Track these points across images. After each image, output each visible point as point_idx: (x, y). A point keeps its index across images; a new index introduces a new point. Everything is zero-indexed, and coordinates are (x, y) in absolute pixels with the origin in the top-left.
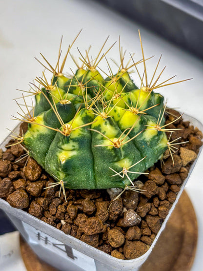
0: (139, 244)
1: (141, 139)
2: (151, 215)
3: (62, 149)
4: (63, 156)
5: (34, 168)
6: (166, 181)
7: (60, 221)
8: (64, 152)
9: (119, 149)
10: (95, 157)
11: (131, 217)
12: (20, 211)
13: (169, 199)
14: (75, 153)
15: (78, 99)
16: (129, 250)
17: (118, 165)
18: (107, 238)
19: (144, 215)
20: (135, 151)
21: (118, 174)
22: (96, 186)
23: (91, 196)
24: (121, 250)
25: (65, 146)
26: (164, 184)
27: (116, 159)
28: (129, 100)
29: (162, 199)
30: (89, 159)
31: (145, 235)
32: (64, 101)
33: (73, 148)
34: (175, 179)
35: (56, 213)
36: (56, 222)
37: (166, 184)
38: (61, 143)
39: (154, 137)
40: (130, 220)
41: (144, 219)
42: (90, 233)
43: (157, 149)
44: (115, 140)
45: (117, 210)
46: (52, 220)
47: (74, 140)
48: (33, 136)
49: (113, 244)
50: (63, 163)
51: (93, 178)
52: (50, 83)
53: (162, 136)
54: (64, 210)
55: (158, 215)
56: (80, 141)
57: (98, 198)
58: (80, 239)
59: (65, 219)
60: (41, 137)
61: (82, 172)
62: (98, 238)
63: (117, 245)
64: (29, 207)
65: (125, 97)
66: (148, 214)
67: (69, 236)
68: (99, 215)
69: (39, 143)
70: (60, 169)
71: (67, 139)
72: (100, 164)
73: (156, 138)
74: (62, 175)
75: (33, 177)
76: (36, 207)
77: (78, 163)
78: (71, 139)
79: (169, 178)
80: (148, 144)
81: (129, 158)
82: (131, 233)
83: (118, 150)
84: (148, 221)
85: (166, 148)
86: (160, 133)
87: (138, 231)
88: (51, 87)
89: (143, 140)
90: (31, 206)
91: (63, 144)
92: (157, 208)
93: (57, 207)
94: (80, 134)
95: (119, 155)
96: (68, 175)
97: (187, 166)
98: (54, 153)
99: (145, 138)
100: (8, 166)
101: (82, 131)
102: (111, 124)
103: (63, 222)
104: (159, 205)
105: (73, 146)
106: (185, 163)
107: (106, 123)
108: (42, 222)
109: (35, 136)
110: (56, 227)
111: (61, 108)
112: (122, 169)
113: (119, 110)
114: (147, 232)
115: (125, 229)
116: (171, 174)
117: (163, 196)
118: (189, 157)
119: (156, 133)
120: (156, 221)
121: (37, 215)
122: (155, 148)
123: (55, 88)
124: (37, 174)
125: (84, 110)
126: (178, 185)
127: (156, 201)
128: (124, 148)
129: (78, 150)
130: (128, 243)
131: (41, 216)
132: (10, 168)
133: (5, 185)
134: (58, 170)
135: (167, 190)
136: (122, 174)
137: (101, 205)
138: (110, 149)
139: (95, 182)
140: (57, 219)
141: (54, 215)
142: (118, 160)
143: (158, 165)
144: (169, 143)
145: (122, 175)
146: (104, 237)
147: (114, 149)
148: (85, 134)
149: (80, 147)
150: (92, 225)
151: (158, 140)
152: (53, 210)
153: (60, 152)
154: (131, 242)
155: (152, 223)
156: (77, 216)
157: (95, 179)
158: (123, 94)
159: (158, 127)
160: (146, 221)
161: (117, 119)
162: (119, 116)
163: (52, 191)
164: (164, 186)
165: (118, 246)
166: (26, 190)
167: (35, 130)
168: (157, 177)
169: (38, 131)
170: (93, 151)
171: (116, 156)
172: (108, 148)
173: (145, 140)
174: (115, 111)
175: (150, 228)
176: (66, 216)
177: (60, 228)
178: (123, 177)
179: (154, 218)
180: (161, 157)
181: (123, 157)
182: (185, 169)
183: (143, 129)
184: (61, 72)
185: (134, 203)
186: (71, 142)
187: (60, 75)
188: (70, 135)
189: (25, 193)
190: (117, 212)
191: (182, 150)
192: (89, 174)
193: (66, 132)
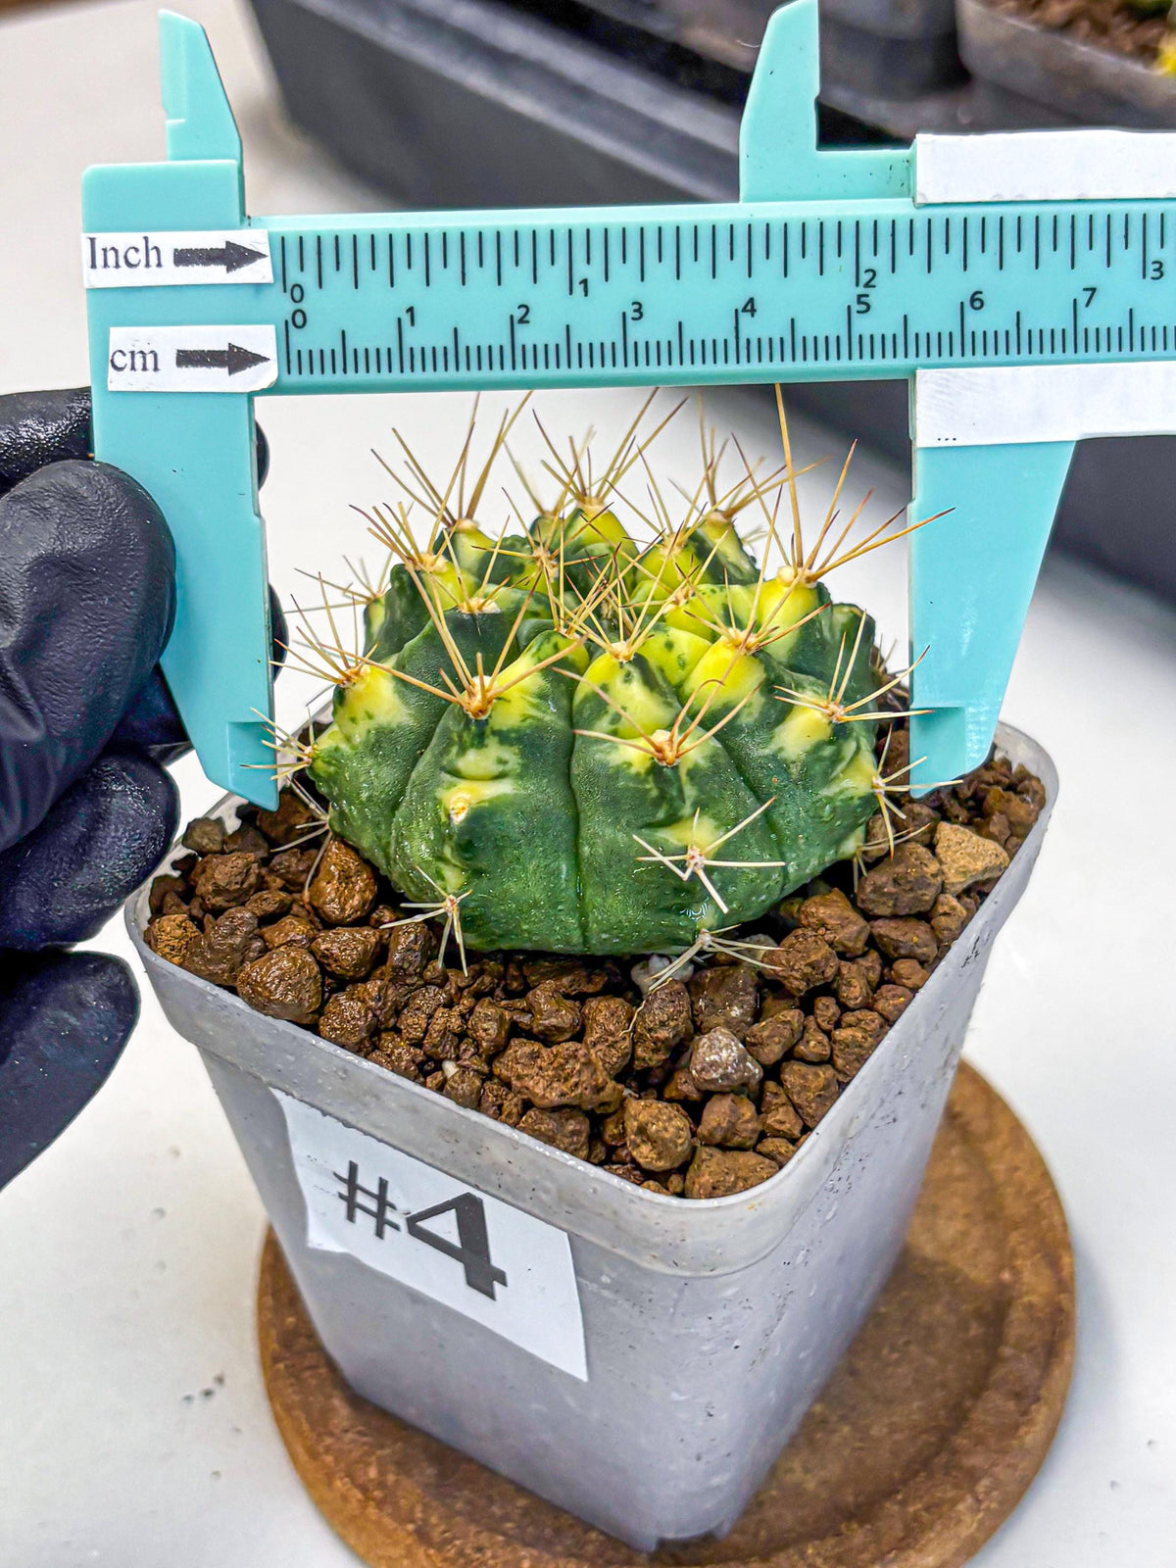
0: (749, 1159)
1: (767, 751)
2: (803, 1060)
3: (456, 773)
4: (459, 801)
5: (346, 877)
6: (872, 942)
7: (439, 1067)
8: (462, 784)
9: (676, 769)
10: (583, 806)
11: (719, 1052)
12: (283, 1026)
13: (880, 1005)
14: (505, 788)
15: (529, 604)
16: (705, 1176)
17: (671, 836)
18: (623, 1135)
19: (773, 1052)
20: (742, 793)
21: (666, 860)
22: (584, 928)
23: (565, 981)
24: (675, 1181)
25: (472, 761)
26: (864, 955)
27: (661, 815)
28: (726, 608)
29: (851, 1004)
30: (564, 815)
31: (777, 1134)
32: (475, 602)
33: (499, 769)
34: (915, 936)
35: (426, 1032)
36: (425, 1069)
37: (874, 955)
38: (454, 750)
39: (818, 747)
40: (713, 1064)
41: (773, 1072)
42: (553, 1097)
43: (830, 800)
44: (661, 737)
45: (663, 1024)
46: (407, 1057)
47: (504, 738)
48: (348, 739)
49: (645, 1154)
50: (459, 819)
51: (571, 892)
52: (424, 544)
53: (850, 748)
54: (455, 1023)
55: (829, 1061)
56: (527, 741)
57: (595, 995)
58: (515, 1126)
59: (458, 1058)
60: (381, 742)
61: (531, 867)
62: (584, 1126)
63: (660, 1156)
64: (320, 1011)
65: (711, 599)
66: (790, 1055)
67: (473, 1115)
68: (595, 1044)
69: (370, 762)
70: (447, 852)
71: (478, 731)
72: (602, 833)
73: (828, 751)
74: (453, 877)
75: (343, 910)
76: (349, 1008)
77: (516, 825)
78: (495, 733)
79: (883, 928)
80: (794, 770)
81: (714, 817)
82: (716, 1115)
83: (668, 772)
84: (789, 1079)
85: (870, 800)
86: (840, 732)
87: (748, 1110)
88: (429, 558)
89: (774, 757)
90: (330, 1007)
91: (463, 751)
92: (828, 1033)
93: (430, 1016)
94: (525, 718)
95: (674, 793)
96: (477, 873)
97: (967, 892)
98: (426, 792)
99: (781, 749)
100: (248, 866)
101: (536, 707)
102: (649, 680)
103: (450, 1068)
104: (838, 1025)
105: (501, 761)
106: (957, 881)
107: (628, 678)
108: (367, 1064)
109: (357, 739)
110: (424, 1085)
111: (462, 626)
112: (684, 850)
113: (685, 641)
114: (783, 1123)
115: (694, 1109)
116: (894, 917)
117: (855, 992)
118: (974, 857)
119: (825, 733)
120: (820, 1082)
121: (354, 1039)
122: (825, 792)
123: (441, 561)
124: (356, 901)
125: (548, 638)
126: (922, 963)
127: (826, 1008)
128: (693, 774)
129: (520, 776)
130: (704, 1153)
131: (369, 1043)
132: (252, 879)
133: (232, 933)
134: (441, 858)
135: (874, 976)
136: (683, 866)
137: (605, 1013)
138: (638, 774)
139: (581, 910)
140: (429, 1058)
141: (418, 1044)
142: (673, 820)
143: (839, 876)
144: (881, 782)
145: (684, 869)
146: (611, 1130)
147: (655, 770)
148: (548, 718)
149: (525, 767)
150: (562, 1067)
151: (836, 759)
152: (413, 1023)
153: (452, 785)
154: (718, 1154)
155: (805, 1089)
156: (506, 1046)
157: (580, 897)
158: (705, 588)
159: (833, 707)
160: (780, 1083)
161: (675, 676)
162: (683, 665)
163: (416, 958)
164: (861, 961)
165: (661, 1165)
166: (312, 953)
167: (360, 715)
168: (829, 910)
169: (370, 717)
170: (575, 784)
171: (663, 797)
172: (633, 770)
173: (783, 755)
174: (669, 646)
175: (796, 1108)
176: (463, 1047)
177: (440, 1088)
178: (685, 876)
179: (813, 1069)
180: (851, 846)
181: (687, 810)
182: (954, 902)
183: (778, 713)
184: (470, 515)
185: (736, 1012)
186: (492, 742)
187: (467, 524)
188: (490, 716)
189: (309, 959)
190: (663, 1034)
191: (946, 830)
192: (556, 873)
193: (476, 702)
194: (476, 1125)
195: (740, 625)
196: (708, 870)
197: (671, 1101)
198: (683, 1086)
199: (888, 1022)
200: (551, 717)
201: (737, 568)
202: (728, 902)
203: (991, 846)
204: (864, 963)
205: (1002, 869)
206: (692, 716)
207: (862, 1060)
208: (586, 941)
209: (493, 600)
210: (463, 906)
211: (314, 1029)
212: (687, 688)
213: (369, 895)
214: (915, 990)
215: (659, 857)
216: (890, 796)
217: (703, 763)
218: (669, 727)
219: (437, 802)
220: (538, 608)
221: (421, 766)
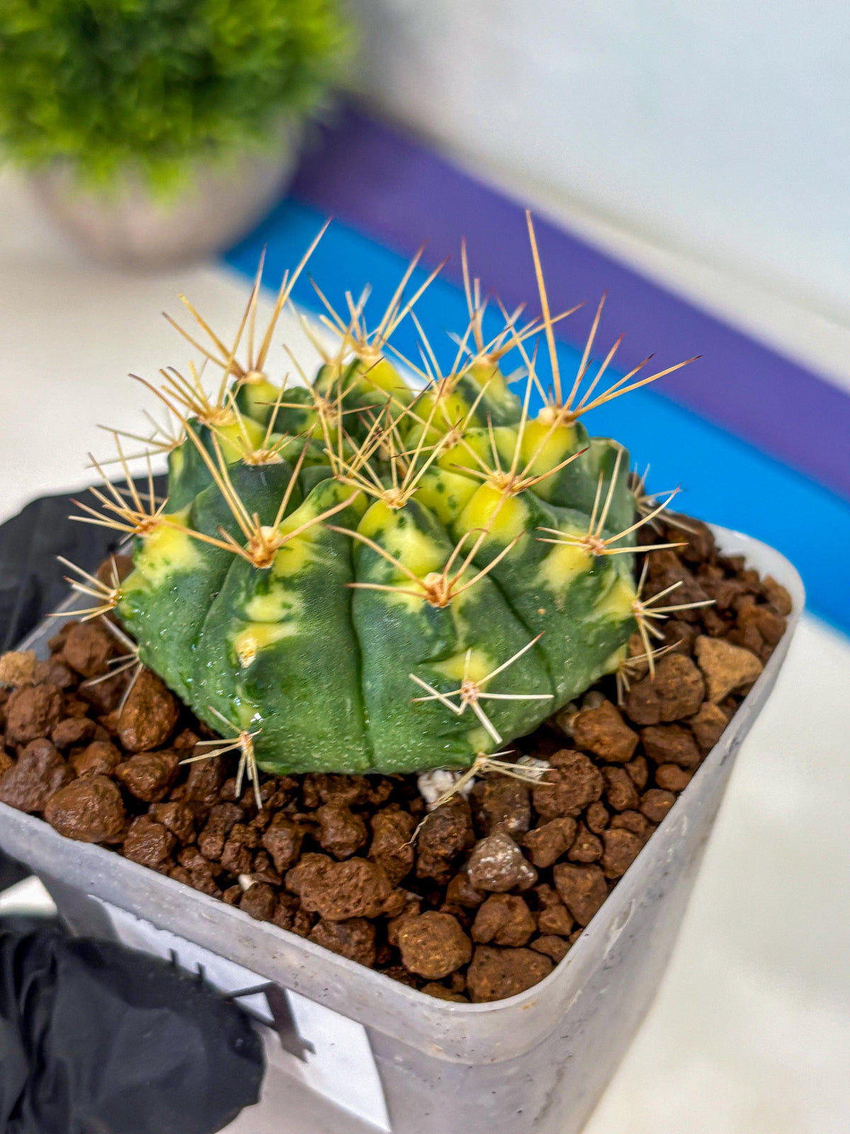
0: (522, 956)
1: (533, 585)
2: (579, 864)
3: (245, 618)
4: (248, 646)
5: (146, 708)
6: (641, 750)
7: (236, 881)
8: (251, 629)
9: (447, 609)
10: (364, 644)
11: (494, 855)
12: (91, 850)
13: (645, 808)
14: (290, 630)
15: (307, 451)
16: (479, 980)
17: (447, 669)
19: (545, 857)
20: (511, 625)
21: (442, 697)
22: (370, 755)
24: (458, 980)
25: (260, 607)
26: (632, 760)
27: (437, 649)
28: (490, 450)
29: (619, 808)
30: (347, 653)
31: (550, 932)
32: (258, 454)
33: (282, 613)
34: (679, 745)
35: (222, 850)
36: (223, 884)
37: (641, 762)
38: (243, 595)
39: (580, 579)
40: (488, 865)
41: (546, 875)
42: (338, 912)
43: (594, 625)
44: (432, 580)
45: (443, 840)
46: (206, 874)
47: (288, 583)
48: (149, 583)
50: (247, 662)
51: (356, 724)
53: (610, 577)
54: (250, 839)
55: (598, 863)
56: (310, 586)
58: (306, 937)
59: (253, 872)
60: (178, 581)
61: (317, 703)
62: (371, 934)
64: (124, 834)
65: (478, 442)
66: (564, 858)
67: (266, 927)
68: (380, 856)
69: (169, 605)
70: (239, 690)
71: (264, 581)
72: (382, 669)
73: (590, 582)
74: (246, 715)
75: (140, 740)
77: (301, 666)
78: (278, 580)
79: (649, 736)
80: (560, 603)
81: (487, 650)
83: (441, 613)
84: (561, 881)
85: (631, 624)
86: (600, 564)
88: (218, 412)
89: (540, 590)
90: (133, 830)
91: (249, 598)
92: (600, 837)
93: (227, 831)
94: (308, 563)
95: (447, 632)
96: (269, 710)
97: (723, 704)
98: (219, 635)
99: (546, 582)
101: (317, 553)
102: (421, 526)
103: (246, 881)
104: (608, 827)
105: (286, 606)
106: (719, 691)
107: (401, 523)
108: (169, 882)
109: (157, 584)
110: (221, 898)
112: (458, 684)
113: (456, 483)
114: (553, 921)
116: (661, 725)
117: (622, 795)
118: (732, 669)
119: (587, 565)
120: (589, 884)
121: (155, 860)
122: (588, 619)
123: (229, 414)
124: (153, 732)
125: (328, 485)
126: (683, 768)
127: (597, 813)
128: (466, 611)
129: (304, 619)
130: (482, 955)
131: (171, 862)
132: (55, 710)
134: (233, 694)
135: (641, 781)
136: (457, 700)
137: (389, 826)
138: (413, 614)
139: (367, 742)
140: (226, 873)
141: (216, 860)
142: (447, 654)
143: (604, 689)
144: (639, 606)
145: (458, 704)
147: (428, 611)
148: (328, 563)
149: (309, 610)
150: (345, 883)
151: (598, 588)
152: (211, 841)
153: (242, 629)
155: (574, 891)
156: (298, 860)
157: (364, 727)
158: (473, 430)
159: (593, 541)
160: (553, 886)
161: (446, 514)
162: (453, 506)
163: (213, 778)
164: (631, 767)
166: (114, 778)
167: (158, 561)
169: (167, 563)
170: (356, 623)
171: (436, 636)
172: (409, 610)
173: (548, 588)
174: (440, 488)
175: (568, 907)
176: (257, 862)
177: (236, 903)
178: (459, 711)
179: (582, 871)
180: (614, 662)
181: (460, 644)
182: (716, 710)
183: (540, 551)
184: (259, 367)
185: (513, 824)
186: (277, 589)
187: (256, 376)
188: (273, 565)
189: (111, 786)
190: (443, 851)
191: (704, 643)
192: (343, 705)
193: (259, 553)
194: (269, 936)
195: (504, 469)
196: (482, 702)
198: (463, 889)
199: (654, 824)
200: (332, 562)
201: (503, 408)
202: (499, 728)
203: (746, 656)
204: (633, 768)
205: (756, 676)
206: (464, 554)
207: (629, 860)
208: (373, 765)
209: (276, 449)
210: (255, 742)
211: (117, 848)
212: (458, 529)
213: (167, 727)
214: (677, 793)
215: (436, 695)
216: (648, 618)
217: (474, 600)
218: (440, 570)
219: (229, 645)
220: (317, 455)
221: (213, 611)
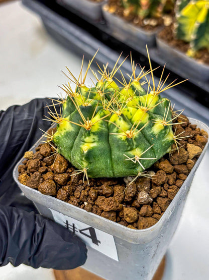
0: (150, 219)
2: (161, 197)
3: (84, 142)
4: (85, 148)
5: (61, 163)
6: (175, 170)
7: (83, 203)
8: (86, 144)
9: (132, 139)
10: (112, 147)
11: (143, 196)
12: (49, 197)
13: (177, 184)
14: (95, 144)
15: (97, 103)
16: (141, 224)
17: (131, 153)
18: (123, 215)
19: (155, 195)
20: (146, 142)
21: (131, 159)
22: (113, 173)
23: (109, 182)
24: (135, 224)
25: (87, 139)
26: (173, 173)
27: (129, 149)
28: (140, 102)
29: (171, 184)
30: (108, 149)
31: (157, 213)
32: (86, 104)
33: (93, 140)
34: (183, 168)
35: (80, 196)
36: (80, 204)
37: (175, 173)
38: (84, 137)
40: (142, 199)
41: (155, 200)
42: (108, 209)
43: (164, 142)
44: (128, 132)
45: (131, 193)
46: (76, 202)
47: (94, 134)
48: (61, 134)
49: (128, 219)
50: (85, 152)
51: (111, 166)
52: (74, 91)
53: (168, 130)
54: (86, 193)
55: (167, 197)
56: (100, 134)
57: (116, 185)
58: (100, 215)
59: (87, 201)
60: (68, 135)
61: (102, 161)
62: (115, 214)
63: (131, 220)
64: (57, 193)
65: (136, 99)
66: (158, 196)
67: (91, 214)
68: (116, 196)
69: (65, 139)
70: (83, 159)
71: (89, 133)
72: (116, 153)
73: (163, 132)
74: (85, 164)
75: (60, 170)
76: (63, 192)
77: (98, 153)
78: (92, 133)
79: (176, 167)
80: (157, 136)
81: (141, 148)
82: (143, 210)
83: (130, 140)
84: (158, 201)
85: (173, 141)
86: (166, 127)
87: (150, 209)
88: (75, 94)
89: (152, 134)
90: (59, 192)
91: (85, 137)
92: (167, 191)
93: (81, 192)
94: (98, 129)
95: (131, 144)
96: (90, 163)
97: (193, 159)
98: (78, 146)
100: (38, 162)
101: (101, 126)
102: (125, 119)
103: (86, 203)
105: (94, 139)
106: (192, 156)
107: (120, 119)
108: (67, 204)
109: (62, 134)
110: (80, 207)
111: (84, 109)
112: (134, 156)
113: (131, 109)
114: (158, 211)
115: (138, 209)
116: (179, 164)
117: (171, 181)
118: (195, 151)
119: (163, 128)
120: (165, 202)
121: (64, 199)
122: (163, 140)
123: (78, 94)
124: (63, 169)
125: (102, 111)
126: (185, 174)
127: (166, 186)
128: (135, 139)
129: (98, 142)
130: (141, 218)
131: (67, 199)
132: (39, 164)
133: (36, 178)
134: (82, 160)
135: (175, 177)
136: (134, 160)
137: (118, 189)
138: (124, 140)
139: (113, 170)
140: (81, 201)
141: (79, 198)
142: (131, 149)
143: (166, 157)
144: (175, 137)
146: (121, 214)
147: (127, 139)
148: (103, 129)
149: (99, 140)
150: (109, 203)
151: (165, 133)
152: (77, 194)
153: (83, 144)
154: (144, 218)
155: (162, 203)
156: (97, 198)
157: (112, 166)
158: (135, 97)
159: (164, 122)
160: (157, 202)
161: (130, 117)
162: (131, 115)
163: (76, 180)
166: (54, 180)
167: (63, 129)
168: (165, 165)
169: (65, 129)
170: (110, 142)
171: (129, 145)
172: (122, 139)
173: (154, 133)
174: (128, 111)
175: (160, 207)
176: (88, 198)
177: (83, 208)
178: (135, 162)
179: (164, 199)
180: (169, 150)
181: (134, 147)
182: (191, 161)
183: (152, 124)
184: (83, 83)
185: (146, 188)
186: (92, 135)
187: (83, 85)
188: (91, 129)
189: (53, 182)
190: (131, 195)
191: (188, 144)
192: (107, 161)
193: (88, 127)
194: (92, 215)
195: (143, 106)
196: (140, 160)
197: (133, 207)
198: (136, 204)
199: (179, 188)
200: (104, 128)
201: (141, 91)
202: (144, 166)
203: (198, 148)
204: (173, 175)
205: (201, 152)
206: (135, 127)
207: (174, 196)
208: (114, 175)
209: (89, 102)
210: (87, 170)
211: (55, 196)
212: (133, 120)
213: (66, 167)
214: (184, 180)
215: (130, 159)
216: (176, 140)
217: (137, 136)
218: (130, 129)
219: (81, 148)
220: (100, 103)
221: (76, 140)
